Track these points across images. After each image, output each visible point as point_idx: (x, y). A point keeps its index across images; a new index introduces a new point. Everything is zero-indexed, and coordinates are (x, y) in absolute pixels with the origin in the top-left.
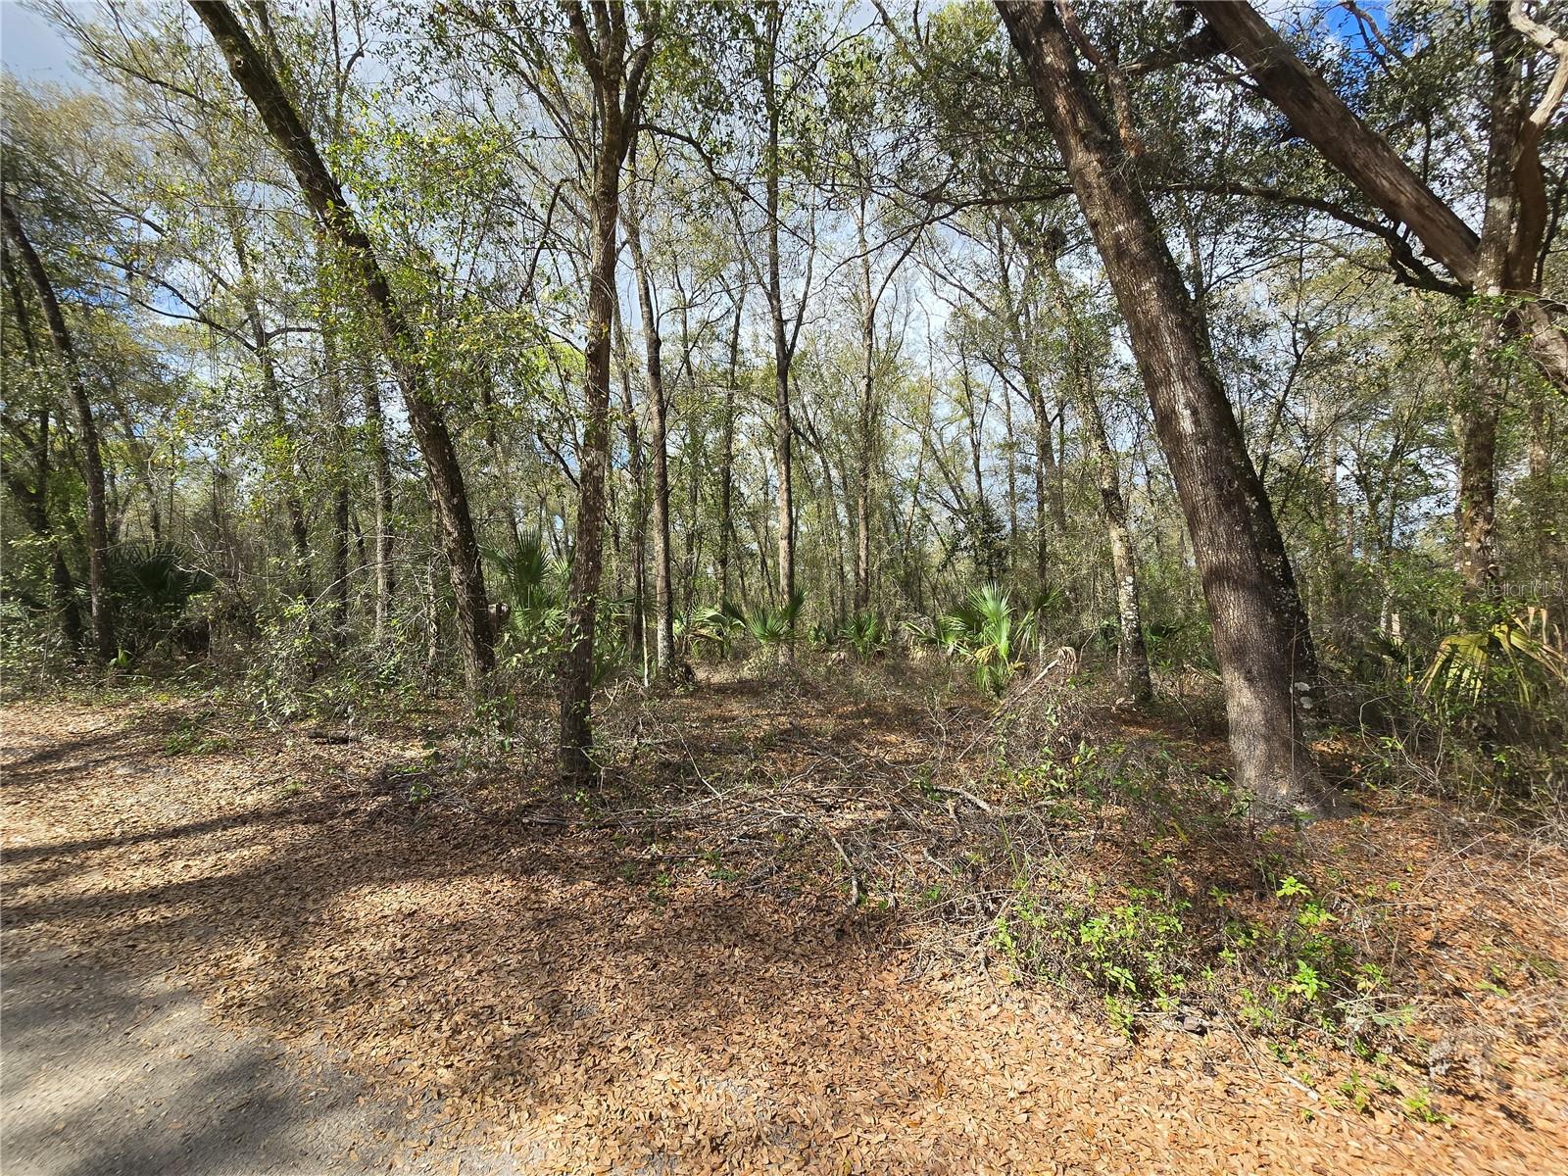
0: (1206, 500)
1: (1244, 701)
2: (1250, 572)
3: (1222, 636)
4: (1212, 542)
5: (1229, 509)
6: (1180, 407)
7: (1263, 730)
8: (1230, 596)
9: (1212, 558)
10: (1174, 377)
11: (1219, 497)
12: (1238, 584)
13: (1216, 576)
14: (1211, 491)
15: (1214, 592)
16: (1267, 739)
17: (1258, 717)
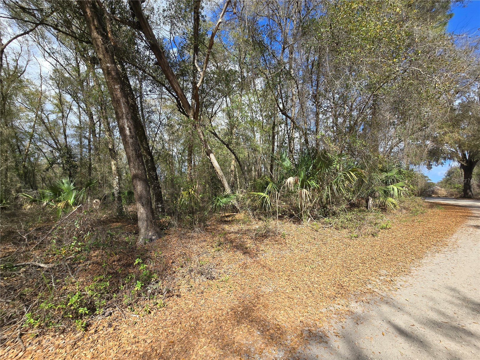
0: (132, 155)
1: (141, 211)
2: (143, 176)
3: (136, 194)
4: (134, 167)
5: (138, 158)
6: (126, 126)
7: (146, 219)
8: (139, 183)
9: (134, 171)
10: (124, 117)
11: (136, 154)
12: (140, 179)
13: (135, 177)
14: (133, 152)
15: (135, 181)
16: (147, 221)
17: (145, 215)
